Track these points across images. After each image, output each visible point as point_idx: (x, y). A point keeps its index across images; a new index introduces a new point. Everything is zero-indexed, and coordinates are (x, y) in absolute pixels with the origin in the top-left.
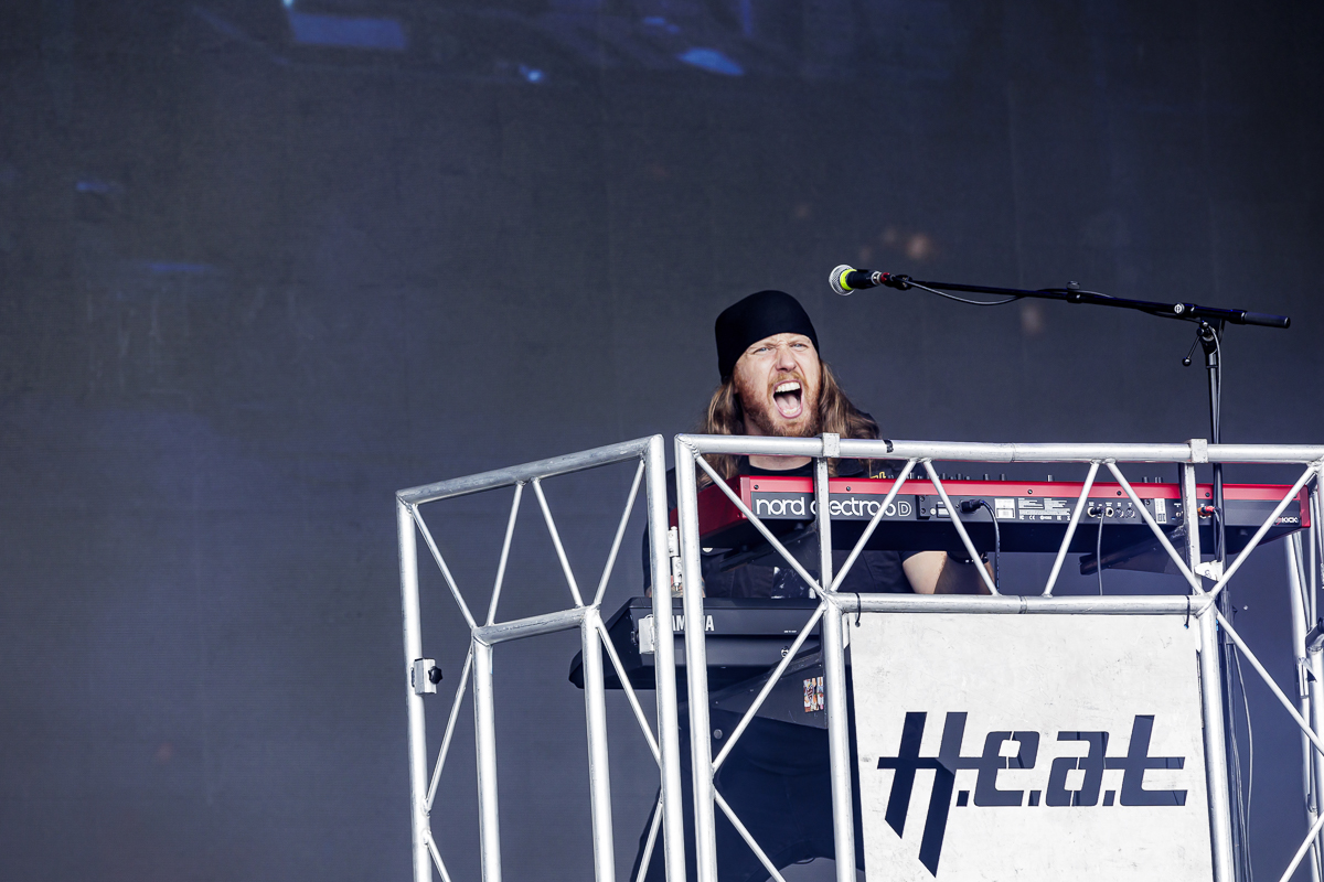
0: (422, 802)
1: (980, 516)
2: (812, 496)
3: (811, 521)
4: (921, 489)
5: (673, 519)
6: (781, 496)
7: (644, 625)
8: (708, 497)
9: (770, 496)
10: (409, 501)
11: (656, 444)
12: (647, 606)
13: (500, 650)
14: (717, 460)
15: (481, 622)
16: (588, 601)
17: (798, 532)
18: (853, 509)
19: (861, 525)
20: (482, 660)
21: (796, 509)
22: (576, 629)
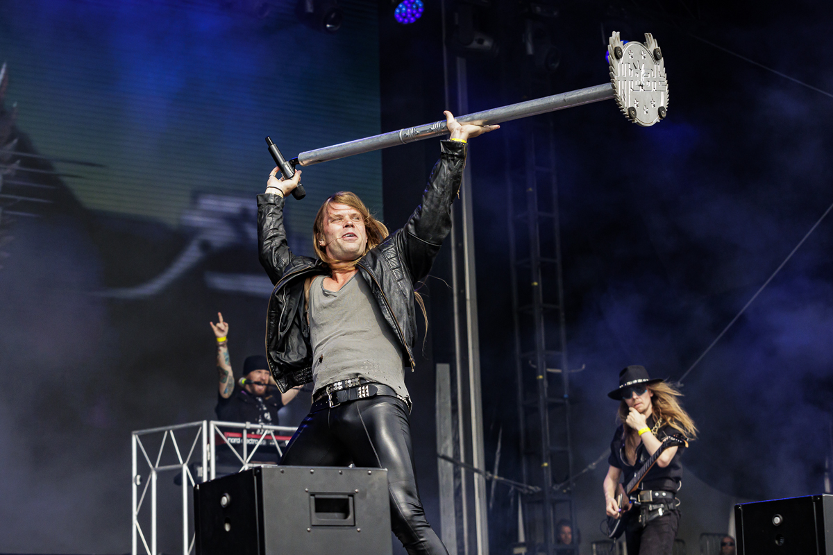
0: (135, 512)
1: (282, 445)
2: (242, 438)
3: (241, 445)
4: (269, 438)
5: (208, 442)
6: (235, 437)
7: (199, 469)
8: (217, 436)
9: (232, 437)
10: (135, 434)
11: (205, 423)
12: (201, 464)
13: (159, 474)
14: (221, 428)
15: (154, 466)
16: (184, 462)
17: (239, 447)
18: (252, 441)
19: (253, 446)
20: (154, 476)
21: (237, 441)
22: (181, 470)
